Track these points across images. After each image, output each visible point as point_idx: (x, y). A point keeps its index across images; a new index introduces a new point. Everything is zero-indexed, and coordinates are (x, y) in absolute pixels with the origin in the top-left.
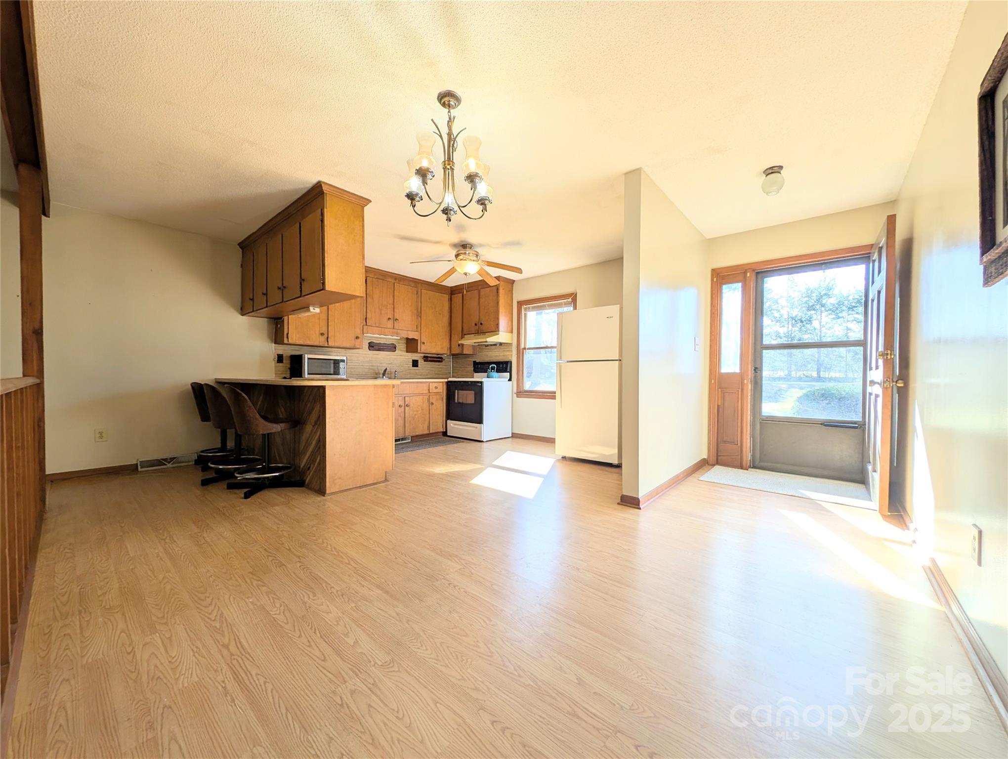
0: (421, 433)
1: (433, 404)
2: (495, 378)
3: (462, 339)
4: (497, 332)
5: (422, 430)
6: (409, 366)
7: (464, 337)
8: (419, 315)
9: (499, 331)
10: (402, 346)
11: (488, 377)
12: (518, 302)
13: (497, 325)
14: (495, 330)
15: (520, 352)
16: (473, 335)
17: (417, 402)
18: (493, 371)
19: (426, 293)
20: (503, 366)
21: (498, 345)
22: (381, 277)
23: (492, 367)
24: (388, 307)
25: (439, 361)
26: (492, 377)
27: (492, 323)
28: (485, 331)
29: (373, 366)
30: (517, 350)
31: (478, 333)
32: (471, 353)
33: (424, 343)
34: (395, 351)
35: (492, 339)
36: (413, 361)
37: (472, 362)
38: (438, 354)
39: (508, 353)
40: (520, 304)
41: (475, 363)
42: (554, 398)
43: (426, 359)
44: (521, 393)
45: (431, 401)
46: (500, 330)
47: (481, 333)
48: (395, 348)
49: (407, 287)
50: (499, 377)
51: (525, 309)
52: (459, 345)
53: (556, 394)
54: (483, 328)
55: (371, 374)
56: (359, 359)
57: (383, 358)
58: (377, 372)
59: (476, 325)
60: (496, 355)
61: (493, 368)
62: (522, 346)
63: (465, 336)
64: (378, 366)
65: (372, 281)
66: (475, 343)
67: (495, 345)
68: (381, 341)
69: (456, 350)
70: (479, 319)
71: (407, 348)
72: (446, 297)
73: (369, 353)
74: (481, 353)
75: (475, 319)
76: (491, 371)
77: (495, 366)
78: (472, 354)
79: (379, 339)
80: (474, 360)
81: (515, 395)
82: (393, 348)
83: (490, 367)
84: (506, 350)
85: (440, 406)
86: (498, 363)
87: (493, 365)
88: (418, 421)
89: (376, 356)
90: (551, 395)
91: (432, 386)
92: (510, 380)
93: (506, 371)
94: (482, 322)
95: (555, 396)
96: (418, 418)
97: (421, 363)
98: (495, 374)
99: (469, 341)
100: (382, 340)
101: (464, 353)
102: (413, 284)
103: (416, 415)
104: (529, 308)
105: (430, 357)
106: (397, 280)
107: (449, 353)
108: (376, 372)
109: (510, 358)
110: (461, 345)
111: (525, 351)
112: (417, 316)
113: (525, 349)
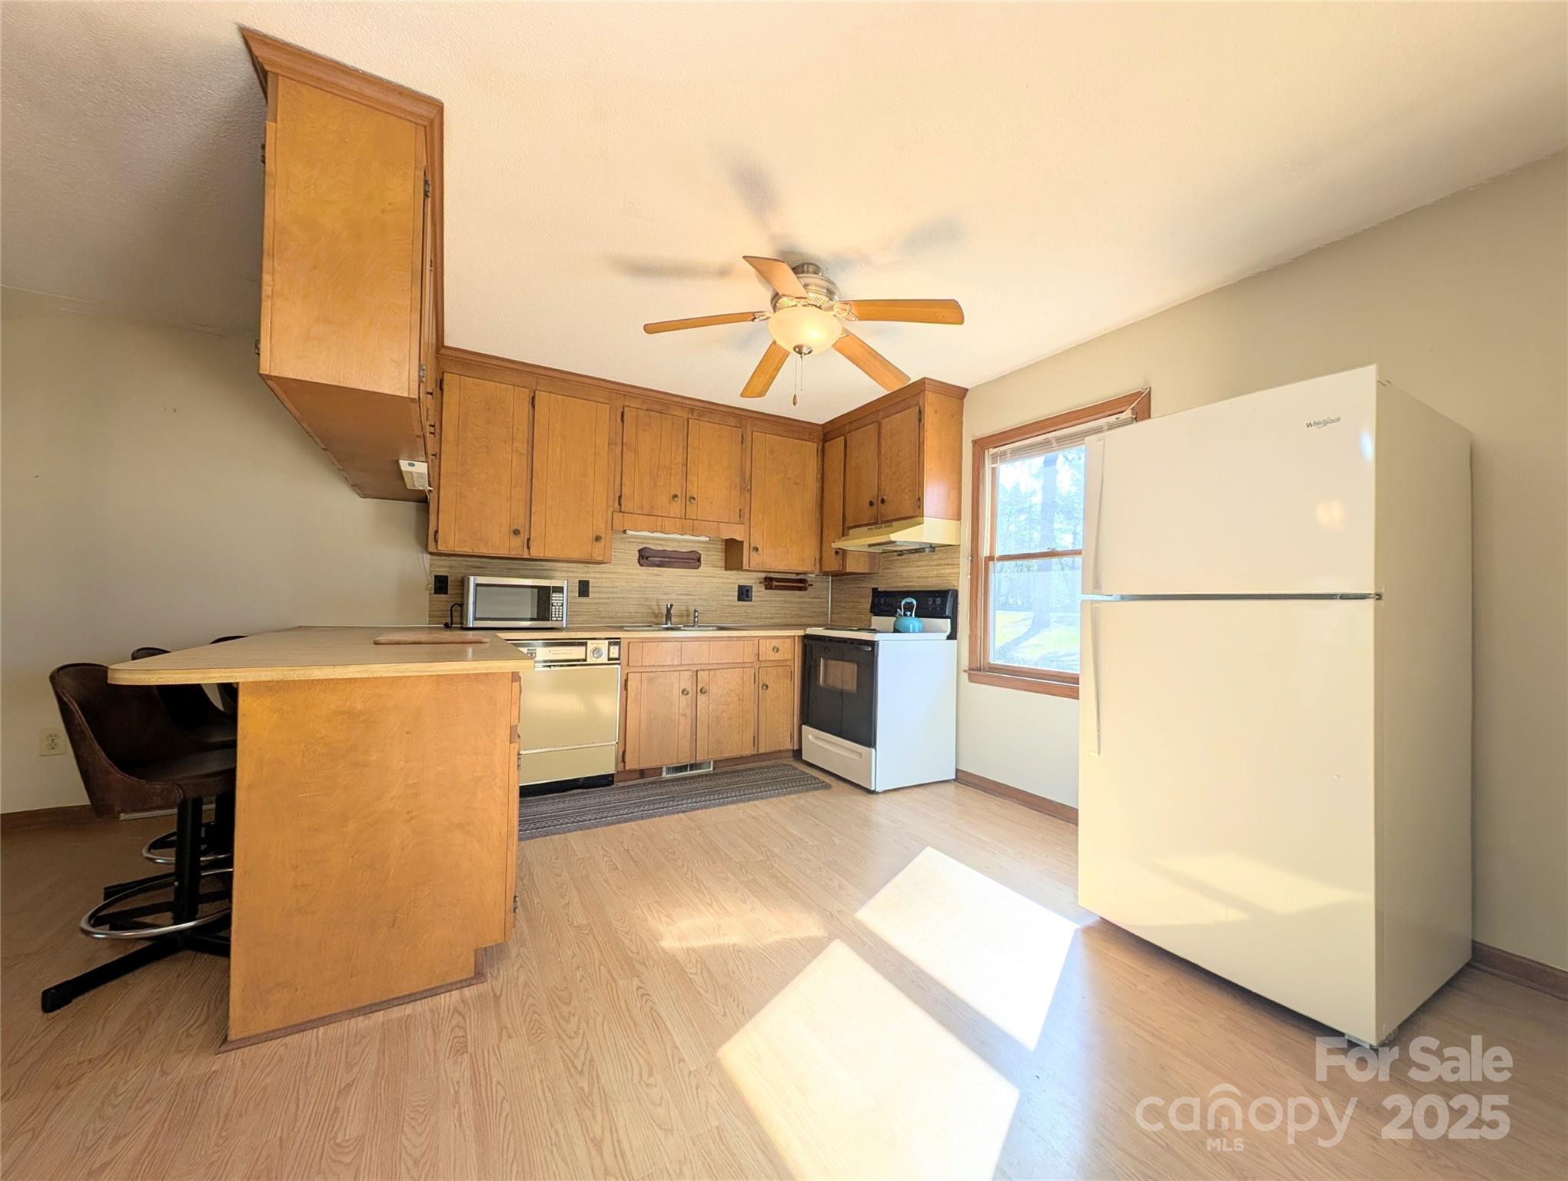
0: (736, 754)
1: (767, 686)
2: (914, 632)
3: (843, 535)
4: (920, 519)
5: (737, 745)
6: (730, 598)
7: (848, 534)
8: (745, 486)
9: (923, 516)
10: (712, 558)
11: (896, 631)
12: (975, 442)
13: (920, 501)
14: (913, 514)
15: (980, 568)
16: (866, 528)
17: (726, 686)
18: (909, 613)
19: (764, 442)
20: (934, 601)
21: (927, 550)
22: (657, 407)
23: (906, 603)
24: (673, 472)
25: (800, 589)
26: (907, 631)
27: (907, 497)
28: (890, 518)
29: (647, 599)
30: (972, 561)
31: (876, 523)
32: (867, 571)
33: (756, 549)
34: (699, 566)
35: (904, 536)
36: (740, 587)
37: (871, 591)
38: (798, 574)
39: (947, 571)
40: (981, 445)
41: (875, 590)
42: (1074, 694)
43: (769, 583)
44: (981, 671)
45: (763, 679)
46: (925, 515)
47: (883, 522)
48: (699, 560)
49: (718, 426)
50: (924, 630)
51: (994, 458)
52: (837, 553)
53: (1080, 686)
54: (888, 510)
55: (642, 617)
56: (616, 584)
57: (672, 584)
58: (656, 611)
59: (871, 504)
60: (919, 574)
61: (909, 607)
62: (985, 551)
63: (851, 531)
64: (658, 600)
65: (637, 416)
66: (870, 546)
67: (916, 551)
68: (668, 546)
69: (833, 565)
70: (879, 489)
71: (726, 560)
72: (812, 448)
73: (639, 572)
74: (889, 571)
75: (869, 493)
76: (905, 615)
77: (915, 602)
78: (869, 574)
79: (663, 543)
80: (874, 586)
81: (966, 676)
82: (692, 560)
83: (903, 603)
84: (942, 562)
85: (786, 693)
86: (922, 595)
87: (909, 600)
88: (730, 725)
89: (655, 578)
90: (1065, 685)
91: (766, 648)
92: (952, 636)
93: (941, 615)
94: (885, 498)
95: (1078, 689)
96: (729, 718)
97: (758, 592)
98: (913, 622)
99: (858, 543)
100: (669, 543)
101: (848, 570)
102: (732, 421)
103: (723, 711)
104: (1004, 453)
105: (778, 580)
106: (695, 413)
107: (817, 571)
108: (654, 613)
109: (956, 584)
110: (841, 552)
111: (991, 563)
112: (742, 489)
113: (991, 558)
